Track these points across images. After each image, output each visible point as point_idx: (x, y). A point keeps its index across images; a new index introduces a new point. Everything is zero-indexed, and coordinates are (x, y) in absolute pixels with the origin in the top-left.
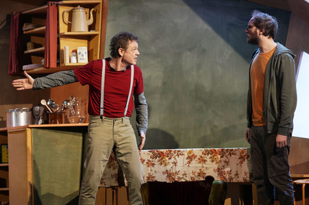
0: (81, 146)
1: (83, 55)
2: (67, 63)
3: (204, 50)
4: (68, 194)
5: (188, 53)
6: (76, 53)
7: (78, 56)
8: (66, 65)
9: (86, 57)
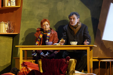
0: (12, 43)
1: (13, 3)
2: (6, 6)
3: (67, 2)
4: (6, 64)
5: (60, 2)
6: (10, 1)
7: (11, 3)
8: (6, 7)
9: (14, 3)
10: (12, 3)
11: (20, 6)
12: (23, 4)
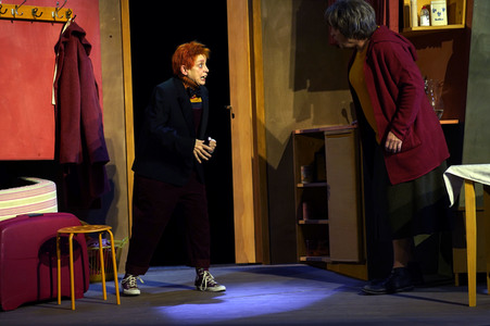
1: (439, 14)
6: (429, 10)
8: (414, 29)
9: (444, 15)
10: (434, 16)
11: (462, 26)
12: (475, 17)
